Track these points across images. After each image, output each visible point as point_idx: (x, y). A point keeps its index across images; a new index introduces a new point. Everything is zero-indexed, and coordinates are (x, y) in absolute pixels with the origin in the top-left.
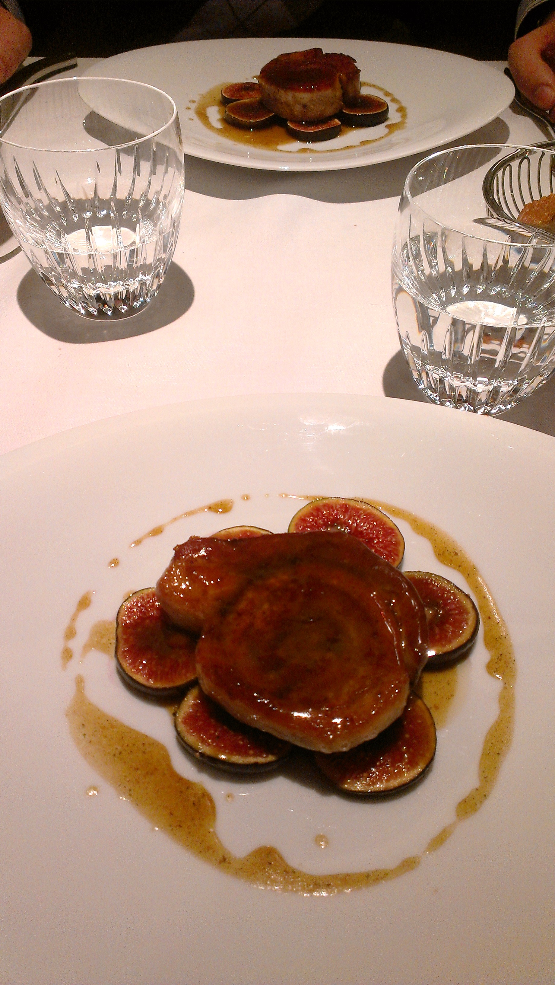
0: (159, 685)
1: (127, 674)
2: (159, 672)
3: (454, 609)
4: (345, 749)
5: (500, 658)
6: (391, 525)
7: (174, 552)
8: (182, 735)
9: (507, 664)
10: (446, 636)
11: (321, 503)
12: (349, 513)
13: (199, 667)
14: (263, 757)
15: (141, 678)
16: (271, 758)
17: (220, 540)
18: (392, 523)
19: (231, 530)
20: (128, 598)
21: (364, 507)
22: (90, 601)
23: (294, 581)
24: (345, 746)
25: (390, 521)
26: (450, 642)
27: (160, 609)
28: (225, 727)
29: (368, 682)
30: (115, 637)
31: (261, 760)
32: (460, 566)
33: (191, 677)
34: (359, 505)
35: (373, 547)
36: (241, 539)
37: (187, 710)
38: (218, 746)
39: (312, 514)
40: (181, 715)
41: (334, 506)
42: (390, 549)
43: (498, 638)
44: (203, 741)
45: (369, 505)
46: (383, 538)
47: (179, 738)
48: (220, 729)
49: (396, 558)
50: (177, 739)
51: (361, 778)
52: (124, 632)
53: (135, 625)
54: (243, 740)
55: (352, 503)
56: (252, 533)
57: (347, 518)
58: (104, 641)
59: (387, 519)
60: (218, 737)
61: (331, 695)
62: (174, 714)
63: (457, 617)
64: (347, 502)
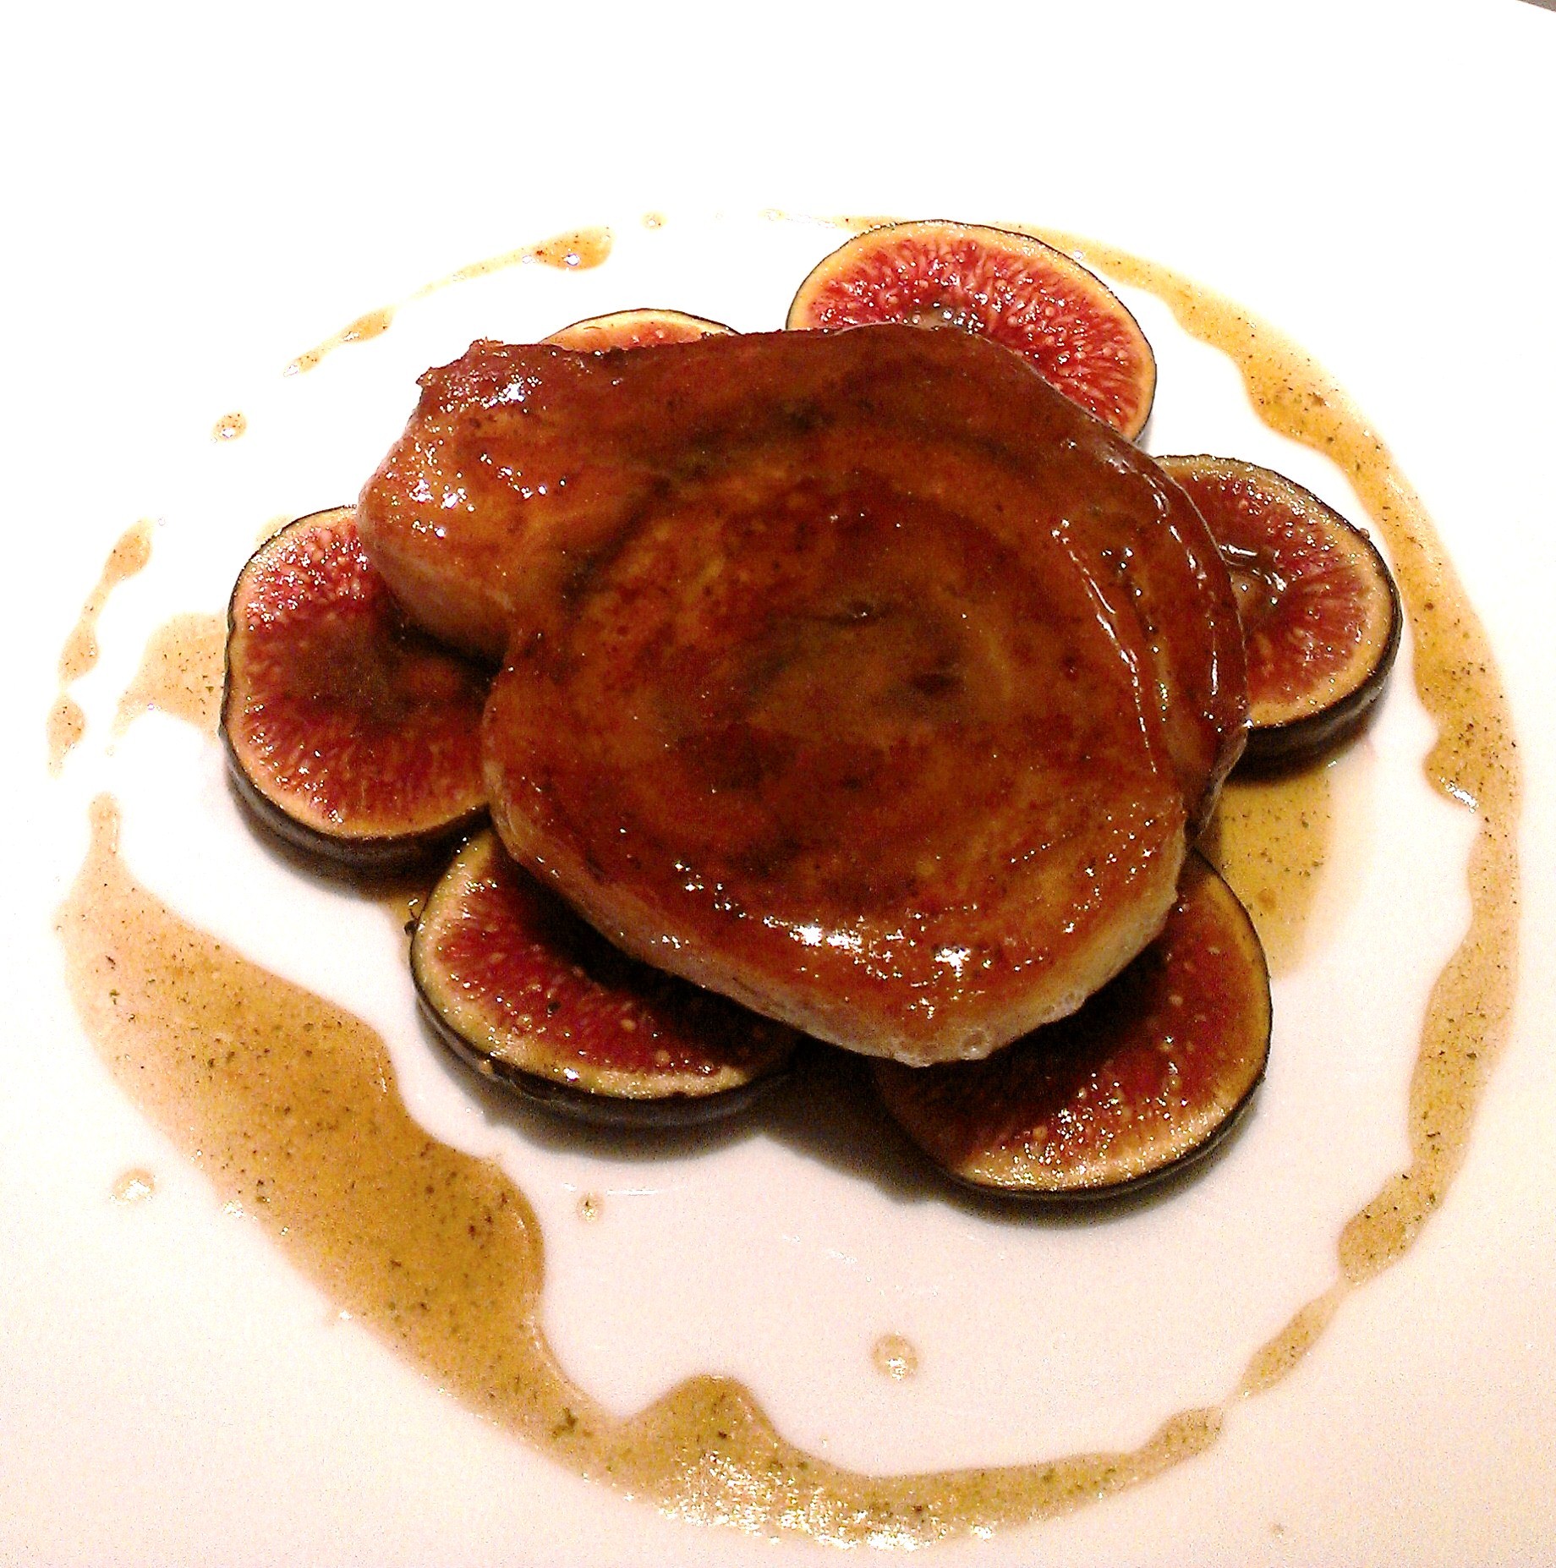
0: (364, 829)
1: (258, 793)
2: (364, 784)
3: (1320, 579)
4: (975, 1053)
5: (1468, 736)
6: (1112, 308)
7: (419, 389)
8: (434, 1000)
9: (1490, 757)
10: (1297, 667)
11: (890, 238)
12: (979, 271)
13: (492, 772)
14: (700, 1074)
15: (302, 807)
16: (728, 1078)
17: (568, 353)
18: (1116, 303)
19: (604, 324)
20: (269, 540)
21: (1025, 249)
22: (147, 551)
23: (806, 486)
24: (977, 1040)
25: (1109, 296)
26: (1307, 685)
27: (369, 577)
28: (578, 972)
29: (1052, 823)
30: (222, 666)
31: (694, 1084)
32: (1331, 439)
33: (467, 802)
34: (1010, 246)
35: (1055, 376)
36: (636, 351)
37: (455, 915)
38: (551, 1038)
39: (862, 273)
40: (434, 930)
41: (931, 247)
42: (1111, 384)
43: (1459, 674)
44: (505, 1020)
45: (1041, 243)
46: (1090, 347)
47: (425, 1008)
48: (559, 980)
49: (1130, 411)
50: (419, 1008)
51: (1027, 1146)
52: (254, 654)
53: (291, 628)
54: (633, 1015)
55: (988, 240)
56: (671, 331)
57: (972, 284)
58: (189, 680)
59: (1101, 289)
60: (554, 1006)
61: (927, 868)
62: (411, 928)
63: (1330, 603)
64: (974, 235)
